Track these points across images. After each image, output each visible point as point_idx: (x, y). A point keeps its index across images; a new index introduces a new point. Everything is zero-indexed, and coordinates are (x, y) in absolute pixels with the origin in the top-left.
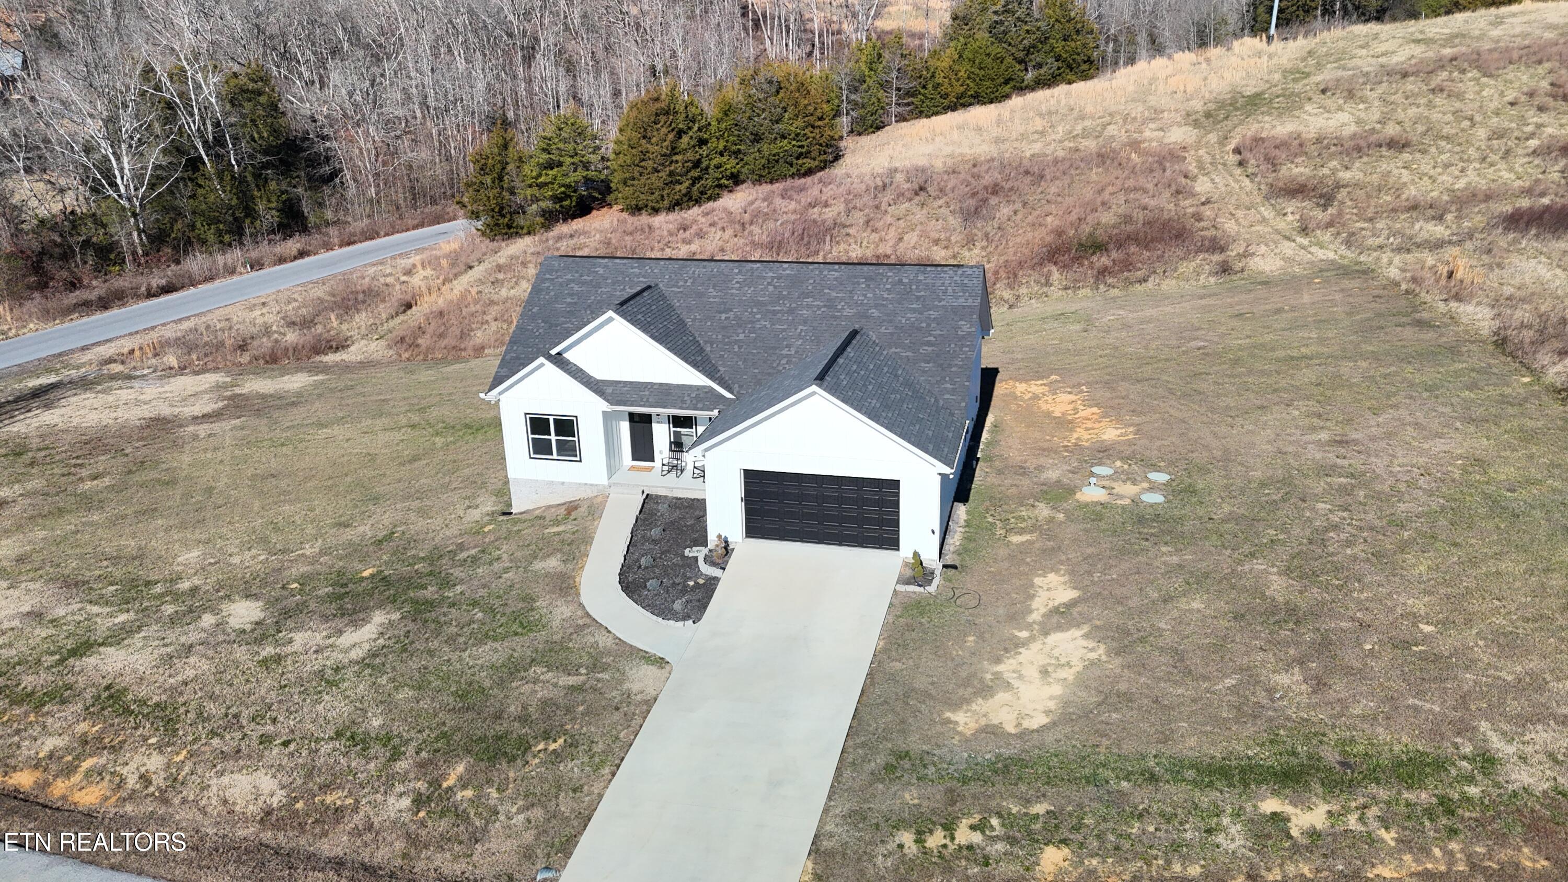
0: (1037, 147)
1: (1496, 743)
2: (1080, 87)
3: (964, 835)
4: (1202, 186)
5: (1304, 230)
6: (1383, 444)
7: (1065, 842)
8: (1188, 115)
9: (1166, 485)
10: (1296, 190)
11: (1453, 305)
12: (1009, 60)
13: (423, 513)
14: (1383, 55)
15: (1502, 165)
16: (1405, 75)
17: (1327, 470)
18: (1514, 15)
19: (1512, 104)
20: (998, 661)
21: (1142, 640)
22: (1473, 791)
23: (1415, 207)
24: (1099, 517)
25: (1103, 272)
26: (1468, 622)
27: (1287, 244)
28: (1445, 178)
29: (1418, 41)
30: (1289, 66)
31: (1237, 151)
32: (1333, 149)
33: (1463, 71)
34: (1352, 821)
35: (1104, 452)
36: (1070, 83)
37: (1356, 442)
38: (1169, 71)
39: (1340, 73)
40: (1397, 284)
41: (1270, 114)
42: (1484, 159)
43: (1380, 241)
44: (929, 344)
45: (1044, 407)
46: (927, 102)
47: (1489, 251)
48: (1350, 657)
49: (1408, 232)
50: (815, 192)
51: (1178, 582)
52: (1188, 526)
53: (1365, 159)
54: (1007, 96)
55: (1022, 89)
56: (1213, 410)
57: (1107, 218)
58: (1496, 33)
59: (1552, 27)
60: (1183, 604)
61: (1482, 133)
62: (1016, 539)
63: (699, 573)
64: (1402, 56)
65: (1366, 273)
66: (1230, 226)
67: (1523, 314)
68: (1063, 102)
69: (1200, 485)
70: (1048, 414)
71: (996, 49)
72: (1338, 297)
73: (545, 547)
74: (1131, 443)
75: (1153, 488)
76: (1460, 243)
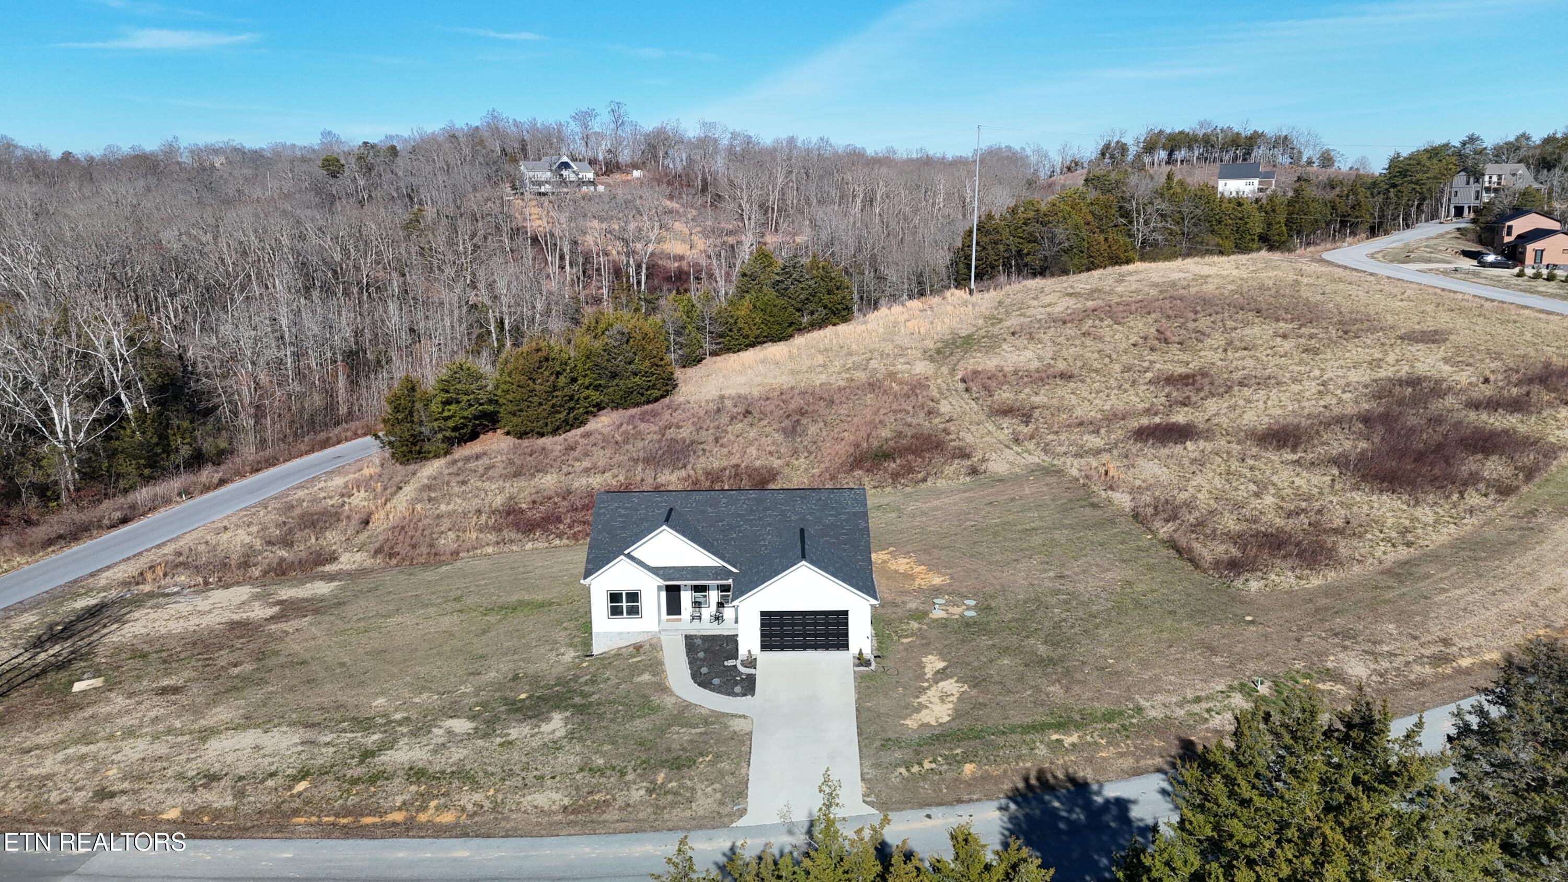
0: (823, 378)
1: (1143, 703)
2: (842, 328)
3: (927, 765)
4: (945, 407)
5: (1017, 441)
6: (1081, 576)
7: (971, 762)
8: (925, 352)
9: (976, 606)
10: (1007, 411)
11: (1110, 492)
12: (791, 309)
13: (528, 661)
14: (1049, 305)
15: (1132, 392)
16: (1065, 322)
17: (1056, 592)
18: (1130, 274)
19: (1134, 345)
20: (918, 697)
21: (984, 680)
22: (1134, 721)
23: (1081, 424)
24: (945, 626)
25: (895, 476)
26: (1128, 657)
27: (1007, 450)
28: (1097, 401)
29: (1070, 295)
30: (988, 313)
31: (963, 380)
32: (1026, 379)
33: (1102, 320)
34: (1089, 738)
35: (937, 591)
36: (834, 325)
37: (1068, 576)
38: (906, 316)
39: (1022, 319)
40: (1078, 480)
41: (980, 351)
42: (1120, 387)
43: (1064, 449)
44: (844, 534)
45: (892, 567)
46: (734, 342)
47: (1126, 457)
48: (1079, 676)
49: (1080, 442)
50: (666, 415)
51: (994, 653)
52: (993, 626)
53: (1047, 387)
54: (791, 336)
55: (801, 330)
56: (990, 563)
57: (885, 433)
58: (1120, 289)
59: (1155, 285)
60: (999, 662)
61: (1117, 367)
62: (905, 641)
63: (740, 674)
64: (1063, 306)
65: (1059, 472)
66: (969, 439)
67: (1147, 498)
68: (834, 342)
69: (993, 605)
70: (896, 572)
71: (781, 302)
72: (1045, 489)
73: (636, 670)
74: (950, 585)
75: (969, 608)
76: (1110, 451)
